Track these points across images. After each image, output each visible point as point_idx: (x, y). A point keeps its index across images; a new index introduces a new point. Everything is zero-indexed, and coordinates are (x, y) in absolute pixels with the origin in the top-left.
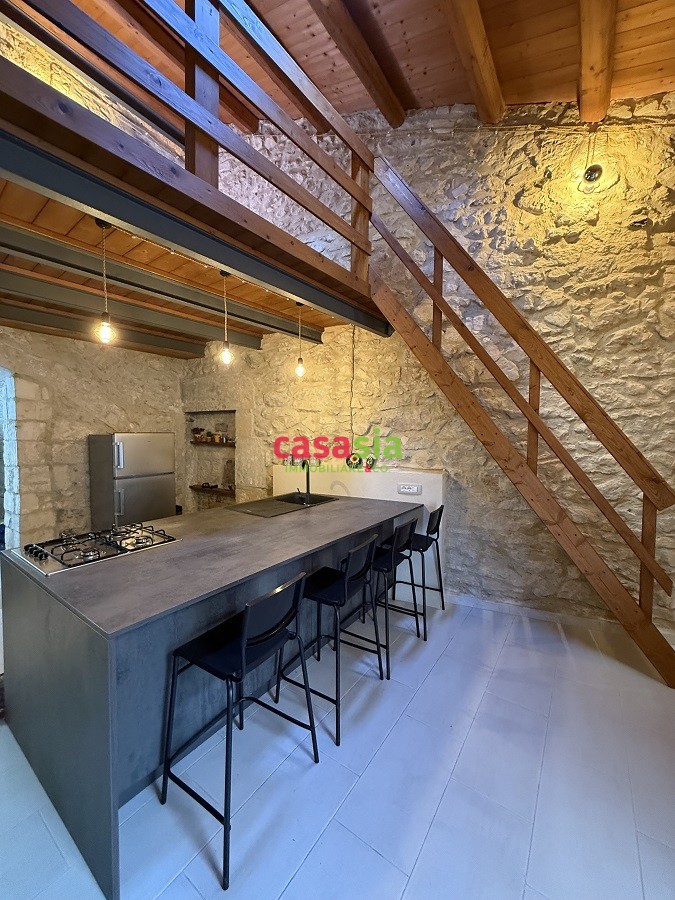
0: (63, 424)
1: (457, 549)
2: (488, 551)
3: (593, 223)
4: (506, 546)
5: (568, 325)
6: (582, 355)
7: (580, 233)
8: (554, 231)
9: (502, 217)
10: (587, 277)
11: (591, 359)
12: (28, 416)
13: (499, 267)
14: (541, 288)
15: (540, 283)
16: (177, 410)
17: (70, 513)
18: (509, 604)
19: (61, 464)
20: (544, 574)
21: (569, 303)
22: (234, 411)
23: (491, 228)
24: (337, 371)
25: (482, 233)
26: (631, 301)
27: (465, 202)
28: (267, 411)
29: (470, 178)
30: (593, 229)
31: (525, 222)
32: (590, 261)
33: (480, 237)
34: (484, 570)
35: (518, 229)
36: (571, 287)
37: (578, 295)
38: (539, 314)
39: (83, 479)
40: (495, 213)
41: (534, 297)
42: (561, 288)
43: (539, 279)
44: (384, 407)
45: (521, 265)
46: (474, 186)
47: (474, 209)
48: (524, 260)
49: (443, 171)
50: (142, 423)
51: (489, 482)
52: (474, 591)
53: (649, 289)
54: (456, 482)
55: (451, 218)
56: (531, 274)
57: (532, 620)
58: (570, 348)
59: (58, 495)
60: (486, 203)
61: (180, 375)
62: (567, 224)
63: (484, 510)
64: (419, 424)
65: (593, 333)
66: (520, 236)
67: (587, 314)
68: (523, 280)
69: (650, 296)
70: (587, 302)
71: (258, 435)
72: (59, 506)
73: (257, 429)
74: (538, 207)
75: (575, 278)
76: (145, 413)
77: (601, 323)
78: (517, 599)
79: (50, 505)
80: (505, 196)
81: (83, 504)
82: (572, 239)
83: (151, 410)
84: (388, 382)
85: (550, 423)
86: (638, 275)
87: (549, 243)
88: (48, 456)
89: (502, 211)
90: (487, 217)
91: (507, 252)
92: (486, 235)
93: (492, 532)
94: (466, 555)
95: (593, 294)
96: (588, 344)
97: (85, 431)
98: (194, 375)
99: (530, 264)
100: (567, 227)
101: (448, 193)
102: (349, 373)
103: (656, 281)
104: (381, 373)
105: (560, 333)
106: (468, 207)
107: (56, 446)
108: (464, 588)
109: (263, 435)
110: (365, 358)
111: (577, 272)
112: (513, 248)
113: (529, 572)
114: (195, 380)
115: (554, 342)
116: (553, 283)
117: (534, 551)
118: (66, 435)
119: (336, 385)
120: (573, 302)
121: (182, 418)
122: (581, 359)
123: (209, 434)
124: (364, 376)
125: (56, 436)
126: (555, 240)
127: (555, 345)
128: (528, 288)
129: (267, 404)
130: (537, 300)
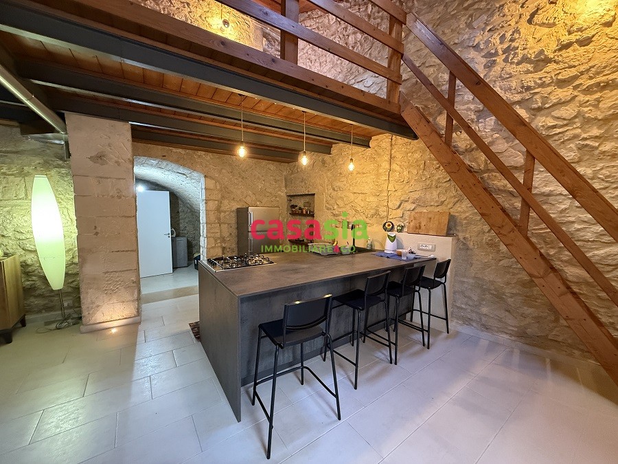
0: (226, 202)
1: (463, 292)
2: (488, 296)
3: (609, 24)
4: (504, 294)
5: (575, 117)
6: (587, 142)
7: (593, 36)
8: (566, 39)
9: (516, 36)
10: (598, 73)
11: (597, 144)
12: (211, 197)
13: (510, 77)
14: (549, 89)
15: (549, 85)
16: (282, 194)
17: (228, 250)
18: (504, 337)
19: (225, 223)
20: (538, 319)
21: (577, 99)
22: (314, 194)
23: (505, 46)
24: (379, 166)
25: (497, 51)
27: (483, 30)
28: (334, 194)
29: (489, 9)
30: (608, 30)
31: (538, 36)
32: (600, 59)
33: (496, 54)
34: (484, 310)
35: (531, 42)
36: (581, 84)
37: (588, 91)
38: (546, 111)
39: (235, 232)
40: (510, 33)
41: (542, 98)
42: (571, 87)
43: (547, 82)
44: (411, 189)
45: (531, 72)
46: (492, 15)
47: (491, 33)
48: (534, 68)
49: (466, 9)
50: (264, 201)
51: (491, 245)
52: (474, 324)
54: (464, 244)
55: (471, 44)
56: (540, 79)
57: (522, 352)
58: (575, 137)
59: (223, 240)
60: (503, 27)
61: (285, 173)
62: (580, 30)
63: (486, 266)
64: (437, 201)
65: (601, 122)
66: (532, 48)
67: (596, 106)
68: (533, 84)
70: (597, 95)
71: (328, 209)
72: (224, 245)
73: (327, 205)
74: (551, 21)
75: (586, 76)
76: (265, 196)
77: (611, 112)
78: (511, 335)
79: (219, 244)
80: (520, 17)
81: (234, 246)
82: (584, 42)
83: (268, 194)
84: (415, 172)
87: (560, 50)
88: (219, 219)
89: (517, 31)
90: (503, 38)
91: (518, 64)
92: (500, 52)
93: (492, 282)
94: (469, 298)
95: (604, 88)
96: (595, 132)
97: (235, 206)
98: (292, 173)
99: (541, 70)
100: (580, 33)
101: (469, 25)
102: (388, 166)
104: (410, 166)
105: (566, 125)
106: (486, 33)
107: (222, 214)
108: (467, 321)
109: (330, 209)
110: (399, 156)
111: (588, 70)
112: (525, 59)
113: (524, 316)
114: (293, 176)
115: (560, 133)
116: (562, 83)
117: (529, 300)
118: (227, 208)
119: (378, 175)
120: (582, 98)
121: (286, 199)
122: (587, 145)
123: (300, 209)
124: (398, 168)
125: (222, 209)
126: (567, 46)
127: (561, 135)
128: (536, 91)
129: (334, 189)
130: (545, 99)
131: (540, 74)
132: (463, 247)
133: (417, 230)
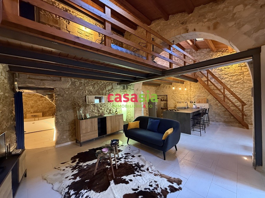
2: (217, 115)
4: (220, 114)
6: (231, 85)
7: (230, 67)
11: (233, 85)
13: (216, 72)
14: (224, 75)
20: (227, 118)
22: (167, 95)
26: (239, 77)
28: (174, 95)
30: (232, 67)
32: (231, 71)
34: (216, 118)
38: (224, 79)
44: (196, 93)
51: (216, 104)
52: (215, 121)
53: (242, 75)
58: (229, 84)
59: (146, 108)
61: (155, 89)
63: (216, 109)
64: (203, 96)
67: (232, 79)
69: (242, 76)
70: (232, 77)
75: (229, 74)
77: (234, 80)
78: (222, 122)
84: (197, 90)
85: (226, 95)
86: (240, 73)
87: (224, 69)
91: (217, 70)
93: (217, 112)
94: (213, 116)
96: (232, 83)
98: (158, 89)
102: (190, 88)
104: (196, 88)
108: (213, 121)
109: (173, 99)
110: (193, 86)
113: (224, 118)
115: (226, 83)
116: (226, 74)
117: (225, 114)
124: (192, 89)
130: (223, 77)
131: (221, 72)
132: (210, 105)
133: (199, 102)
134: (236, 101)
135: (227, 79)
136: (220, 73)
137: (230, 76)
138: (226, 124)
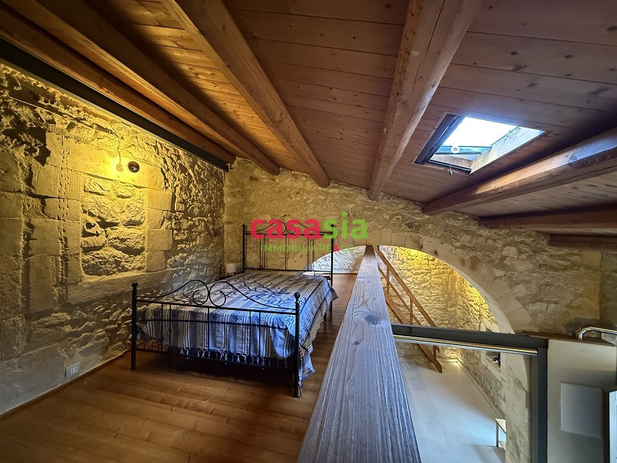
5: (412, 282)
6: (415, 290)
10: (416, 270)
13: (395, 264)
15: (405, 270)
21: (412, 276)
26: (425, 277)
33: (390, 255)
38: (405, 278)
41: (404, 274)
42: (410, 272)
48: (401, 263)
56: (403, 267)
58: (413, 288)
65: (418, 284)
67: (416, 279)
69: (429, 276)
70: (416, 276)
75: (413, 270)
91: (397, 260)
96: (417, 287)
103: (430, 273)
134: (422, 318)
135: (411, 279)
136: (401, 267)
137: (414, 274)
138: (408, 360)
